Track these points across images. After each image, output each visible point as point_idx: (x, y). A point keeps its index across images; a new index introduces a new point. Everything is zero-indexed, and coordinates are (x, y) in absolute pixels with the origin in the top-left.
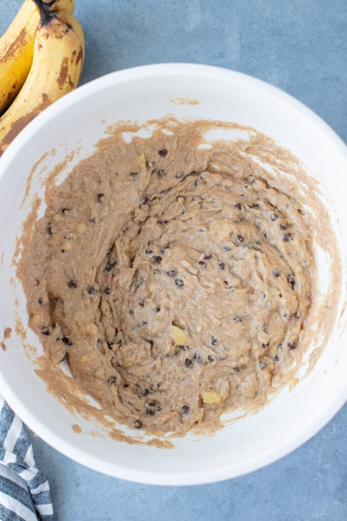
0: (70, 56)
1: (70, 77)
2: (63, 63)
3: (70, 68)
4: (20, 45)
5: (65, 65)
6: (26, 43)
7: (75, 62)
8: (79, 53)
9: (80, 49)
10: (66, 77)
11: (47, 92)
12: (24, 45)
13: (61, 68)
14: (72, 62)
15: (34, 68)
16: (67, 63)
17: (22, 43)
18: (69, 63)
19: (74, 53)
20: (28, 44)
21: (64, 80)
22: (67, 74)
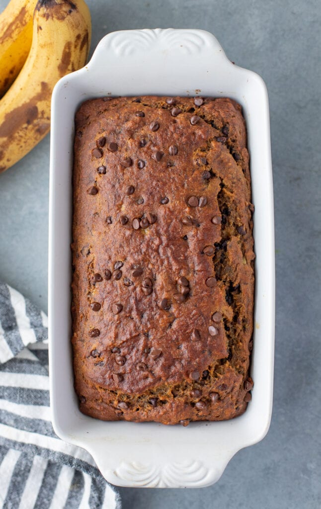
0: (73, 40)
1: (73, 64)
2: (65, 48)
3: (73, 55)
4: (19, 25)
5: (67, 50)
6: (26, 23)
7: (79, 47)
8: (84, 38)
9: (85, 33)
10: (69, 64)
11: (46, 81)
12: (24, 25)
13: (63, 53)
14: (76, 47)
15: (33, 53)
16: (69, 48)
17: (21, 23)
18: (73, 48)
19: (78, 37)
20: (28, 24)
21: (66, 68)
22: (70, 61)
